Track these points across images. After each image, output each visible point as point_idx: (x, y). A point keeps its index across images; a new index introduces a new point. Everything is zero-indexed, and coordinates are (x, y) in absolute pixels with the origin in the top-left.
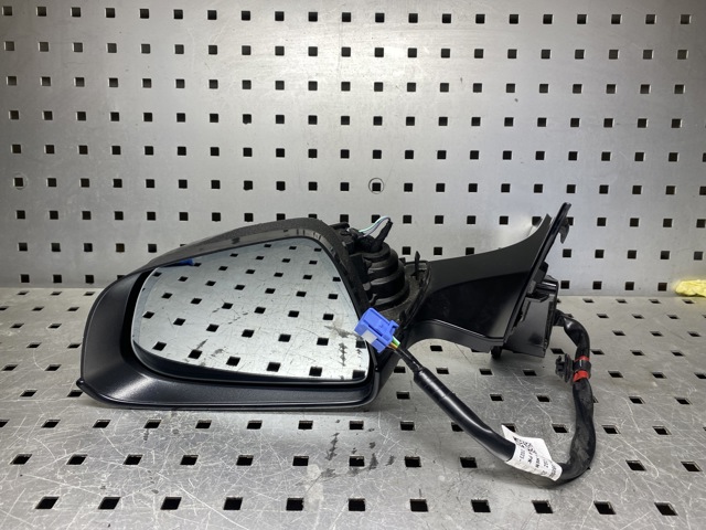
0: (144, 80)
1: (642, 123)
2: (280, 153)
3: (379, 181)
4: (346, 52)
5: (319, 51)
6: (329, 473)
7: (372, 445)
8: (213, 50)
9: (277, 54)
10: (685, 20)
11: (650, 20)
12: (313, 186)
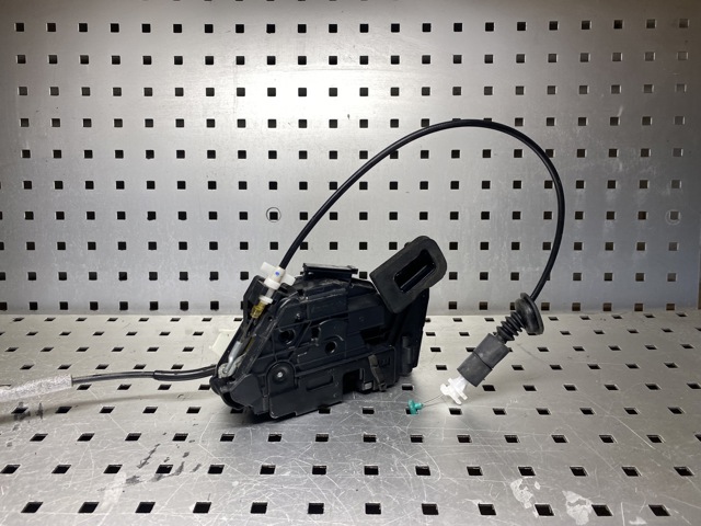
0: (53, 120)
1: (518, 153)
2: (181, 185)
3: (276, 211)
4: (241, 92)
5: (216, 92)
6: (133, 480)
7: (186, 455)
8: (117, 92)
9: (177, 95)
10: (552, 59)
11: (520, 59)
12: (213, 216)
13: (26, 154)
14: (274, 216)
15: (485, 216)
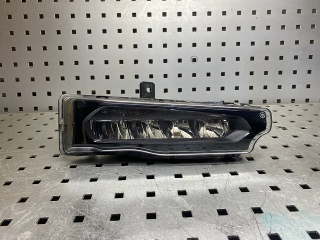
0: (87, 14)
1: (313, 26)
2: (150, 46)
3: (195, 57)
12: (165, 61)
13: (74, 32)
14: (194, 60)
15: (296, 57)
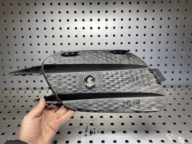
0: (46, 44)
1: (159, 50)
4: (91, 36)
5: (85, 36)
6: (86, 135)
8: (61, 36)
9: (76, 37)
10: (168, 27)
